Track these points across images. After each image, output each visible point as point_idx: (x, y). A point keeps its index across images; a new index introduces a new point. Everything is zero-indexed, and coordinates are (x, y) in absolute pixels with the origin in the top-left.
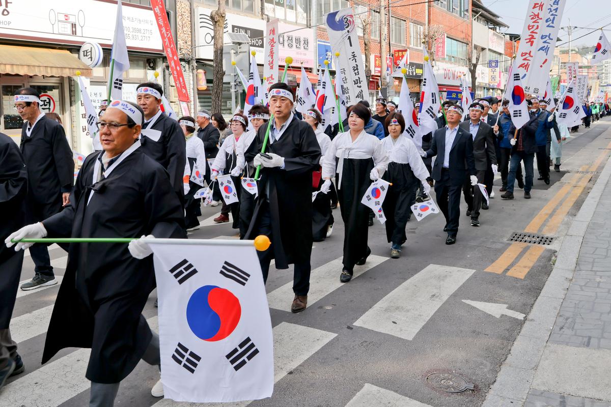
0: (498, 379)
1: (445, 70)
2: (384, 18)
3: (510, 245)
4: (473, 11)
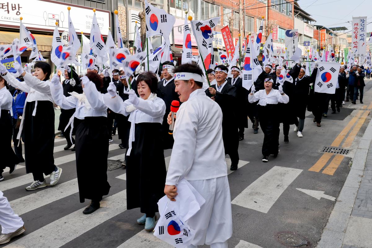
0: (322, 238)
1: (278, 47)
2: (241, 16)
3: (322, 154)
4: (294, 12)
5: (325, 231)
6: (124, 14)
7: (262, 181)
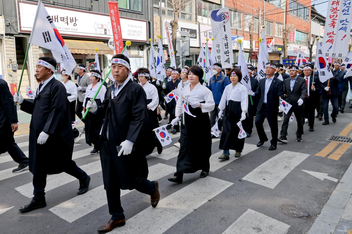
0: (322, 212)
1: (295, 48)
2: (260, 21)
3: (330, 142)
4: (311, 16)
5: (325, 207)
6: (159, 23)
7: (271, 163)
